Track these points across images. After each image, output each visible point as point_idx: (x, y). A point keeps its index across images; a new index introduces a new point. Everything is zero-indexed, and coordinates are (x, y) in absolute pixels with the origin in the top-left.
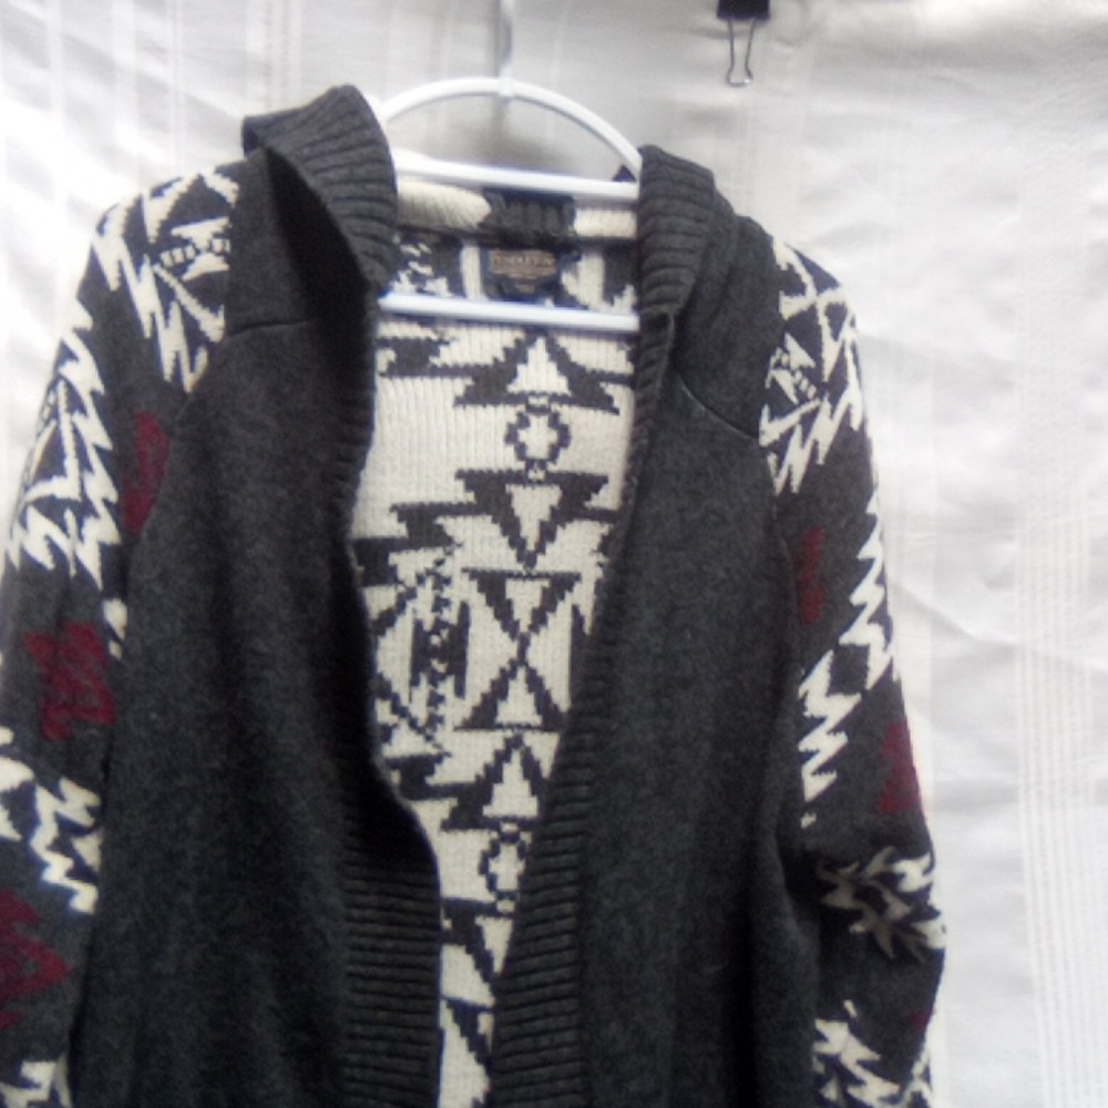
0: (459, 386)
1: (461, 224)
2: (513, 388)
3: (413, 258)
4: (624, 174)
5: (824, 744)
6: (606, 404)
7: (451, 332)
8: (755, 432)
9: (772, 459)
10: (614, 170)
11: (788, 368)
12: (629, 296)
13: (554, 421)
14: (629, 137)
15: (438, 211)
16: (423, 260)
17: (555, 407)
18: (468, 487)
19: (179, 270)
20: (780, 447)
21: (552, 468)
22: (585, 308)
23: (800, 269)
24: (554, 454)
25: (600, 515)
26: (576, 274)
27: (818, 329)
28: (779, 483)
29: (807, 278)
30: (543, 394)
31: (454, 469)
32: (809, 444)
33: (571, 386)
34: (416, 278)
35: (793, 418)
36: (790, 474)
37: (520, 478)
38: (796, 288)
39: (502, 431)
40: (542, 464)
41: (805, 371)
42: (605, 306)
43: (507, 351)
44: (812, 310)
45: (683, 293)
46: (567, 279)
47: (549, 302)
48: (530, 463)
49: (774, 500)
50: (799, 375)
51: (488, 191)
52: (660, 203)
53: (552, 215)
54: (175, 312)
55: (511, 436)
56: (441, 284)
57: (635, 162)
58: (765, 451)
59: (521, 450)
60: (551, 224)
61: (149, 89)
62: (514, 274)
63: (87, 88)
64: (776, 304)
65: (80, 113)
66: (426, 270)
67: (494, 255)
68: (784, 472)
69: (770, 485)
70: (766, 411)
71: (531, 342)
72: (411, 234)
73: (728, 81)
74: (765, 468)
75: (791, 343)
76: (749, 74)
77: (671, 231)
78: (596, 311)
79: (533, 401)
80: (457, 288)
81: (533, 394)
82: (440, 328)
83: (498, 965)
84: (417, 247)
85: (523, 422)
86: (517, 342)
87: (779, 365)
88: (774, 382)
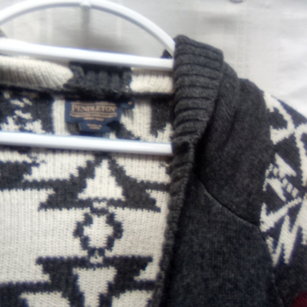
0: (43, 195)
1: (53, 85)
2: (82, 196)
3: (18, 108)
4: (166, 55)
6: (151, 205)
7: (41, 157)
8: (257, 222)
9: (270, 241)
10: (161, 53)
11: (278, 177)
12: (168, 131)
13: (111, 220)
14: (169, 34)
15: (36, 78)
16: (26, 109)
17: (112, 209)
18: (46, 270)
20: (275, 232)
21: (109, 254)
22: (138, 139)
23: (282, 111)
24: (110, 243)
25: (146, 285)
26: (131, 116)
27: (297, 151)
28: (275, 258)
29: (287, 117)
30: (104, 200)
31: (35, 257)
32: (295, 229)
33: (125, 193)
34: (20, 122)
35: (283, 211)
36: (283, 250)
37: (83, 263)
38: (280, 123)
39: (72, 227)
40: (101, 251)
41: (290, 179)
42: (151, 138)
43: (80, 170)
44: (292, 138)
45: (201, 127)
46: (125, 120)
47: (112, 136)
48: (92, 251)
49: (275, 270)
50: (285, 181)
51: (73, 64)
53: (116, 78)
55: (78, 232)
56: (37, 125)
57: (171, 45)
58: (264, 236)
59: (85, 242)
60: (114, 86)
62: (87, 117)
64: (268, 134)
66: (27, 116)
67: (74, 105)
68: (278, 250)
69: (269, 259)
70: (264, 207)
71: (98, 163)
72: (17, 93)
74: (265, 247)
75: (279, 160)
77: (192, 85)
78: (145, 141)
79: (96, 205)
80: (48, 127)
81: (97, 200)
82: (34, 155)
84: (21, 100)
85: (88, 221)
86: (89, 163)
87: (271, 175)
88: (269, 187)
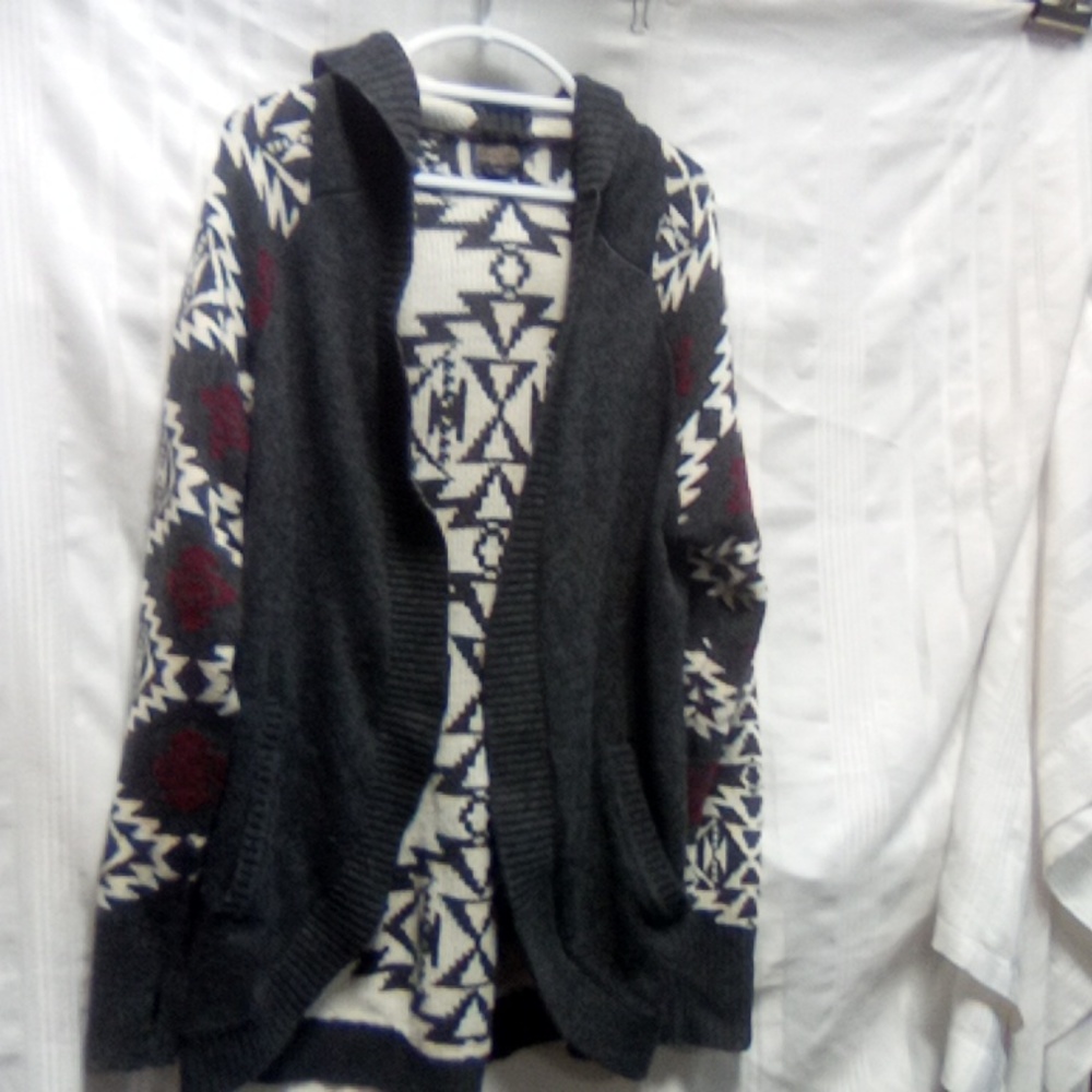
0: (459, 236)
1: (457, 126)
2: (493, 238)
3: (427, 150)
4: (563, 93)
5: (693, 471)
6: (553, 250)
7: (453, 200)
8: (648, 268)
9: (660, 288)
10: (556, 89)
11: (671, 228)
12: (567, 178)
13: (521, 261)
14: (569, 68)
15: (443, 118)
16: (434, 151)
17: (522, 251)
18: (466, 303)
19: (279, 155)
20: (666, 281)
21: (521, 291)
22: (537, 184)
23: (680, 161)
24: (520, 282)
25: (549, 324)
26: (532, 161)
27: (690, 202)
28: (664, 305)
29: (683, 167)
30: (513, 242)
31: (456, 291)
32: (684, 280)
33: (531, 237)
34: (429, 163)
35: (674, 262)
36: (671, 302)
37: (499, 298)
38: (677, 173)
39: (487, 267)
40: (513, 289)
41: (683, 230)
42: (551, 184)
43: (489, 214)
44: (687, 189)
45: (606, 176)
46: (528, 168)
47: (515, 181)
48: (506, 288)
49: (661, 316)
50: (677, 232)
51: (476, 105)
52: (589, 115)
53: (517, 120)
54: (277, 183)
55: (493, 270)
56: (445, 168)
57: (571, 86)
58: (655, 283)
59: (499, 279)
60: (517, 129)
61: (249, 30)
62: (493, 161)
63: (208, 29)
64: (663, 183)
65: (204, 47)
66: (435, 158)
67: (479, 148)
68: (668, 297)
69: (658, 304)
70: (656, 256)
71: (504, 207)
72: (425, 133)
73: (632, 29)
74: (656, 294)
75: (673, 210)
76: (646, 25)
77: (596, 133)
78: (546, 187)
79: (508, 247)
80: (455, 170)
81: (507, 242)
82: (447, 197)
83: (487, 612)
84: (429, 142)
85: (501, 261)
86: (495, 207)
87: (665, 225)
88: (662, 238)
